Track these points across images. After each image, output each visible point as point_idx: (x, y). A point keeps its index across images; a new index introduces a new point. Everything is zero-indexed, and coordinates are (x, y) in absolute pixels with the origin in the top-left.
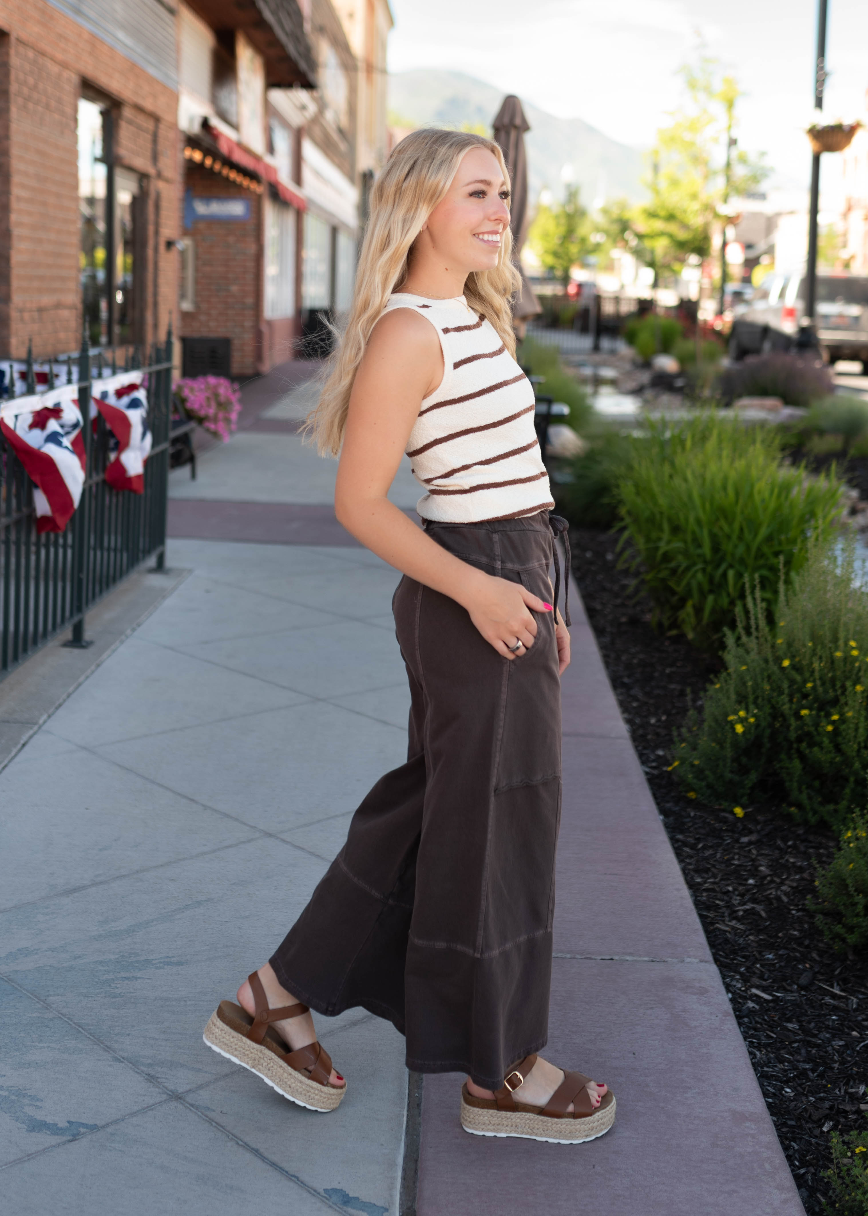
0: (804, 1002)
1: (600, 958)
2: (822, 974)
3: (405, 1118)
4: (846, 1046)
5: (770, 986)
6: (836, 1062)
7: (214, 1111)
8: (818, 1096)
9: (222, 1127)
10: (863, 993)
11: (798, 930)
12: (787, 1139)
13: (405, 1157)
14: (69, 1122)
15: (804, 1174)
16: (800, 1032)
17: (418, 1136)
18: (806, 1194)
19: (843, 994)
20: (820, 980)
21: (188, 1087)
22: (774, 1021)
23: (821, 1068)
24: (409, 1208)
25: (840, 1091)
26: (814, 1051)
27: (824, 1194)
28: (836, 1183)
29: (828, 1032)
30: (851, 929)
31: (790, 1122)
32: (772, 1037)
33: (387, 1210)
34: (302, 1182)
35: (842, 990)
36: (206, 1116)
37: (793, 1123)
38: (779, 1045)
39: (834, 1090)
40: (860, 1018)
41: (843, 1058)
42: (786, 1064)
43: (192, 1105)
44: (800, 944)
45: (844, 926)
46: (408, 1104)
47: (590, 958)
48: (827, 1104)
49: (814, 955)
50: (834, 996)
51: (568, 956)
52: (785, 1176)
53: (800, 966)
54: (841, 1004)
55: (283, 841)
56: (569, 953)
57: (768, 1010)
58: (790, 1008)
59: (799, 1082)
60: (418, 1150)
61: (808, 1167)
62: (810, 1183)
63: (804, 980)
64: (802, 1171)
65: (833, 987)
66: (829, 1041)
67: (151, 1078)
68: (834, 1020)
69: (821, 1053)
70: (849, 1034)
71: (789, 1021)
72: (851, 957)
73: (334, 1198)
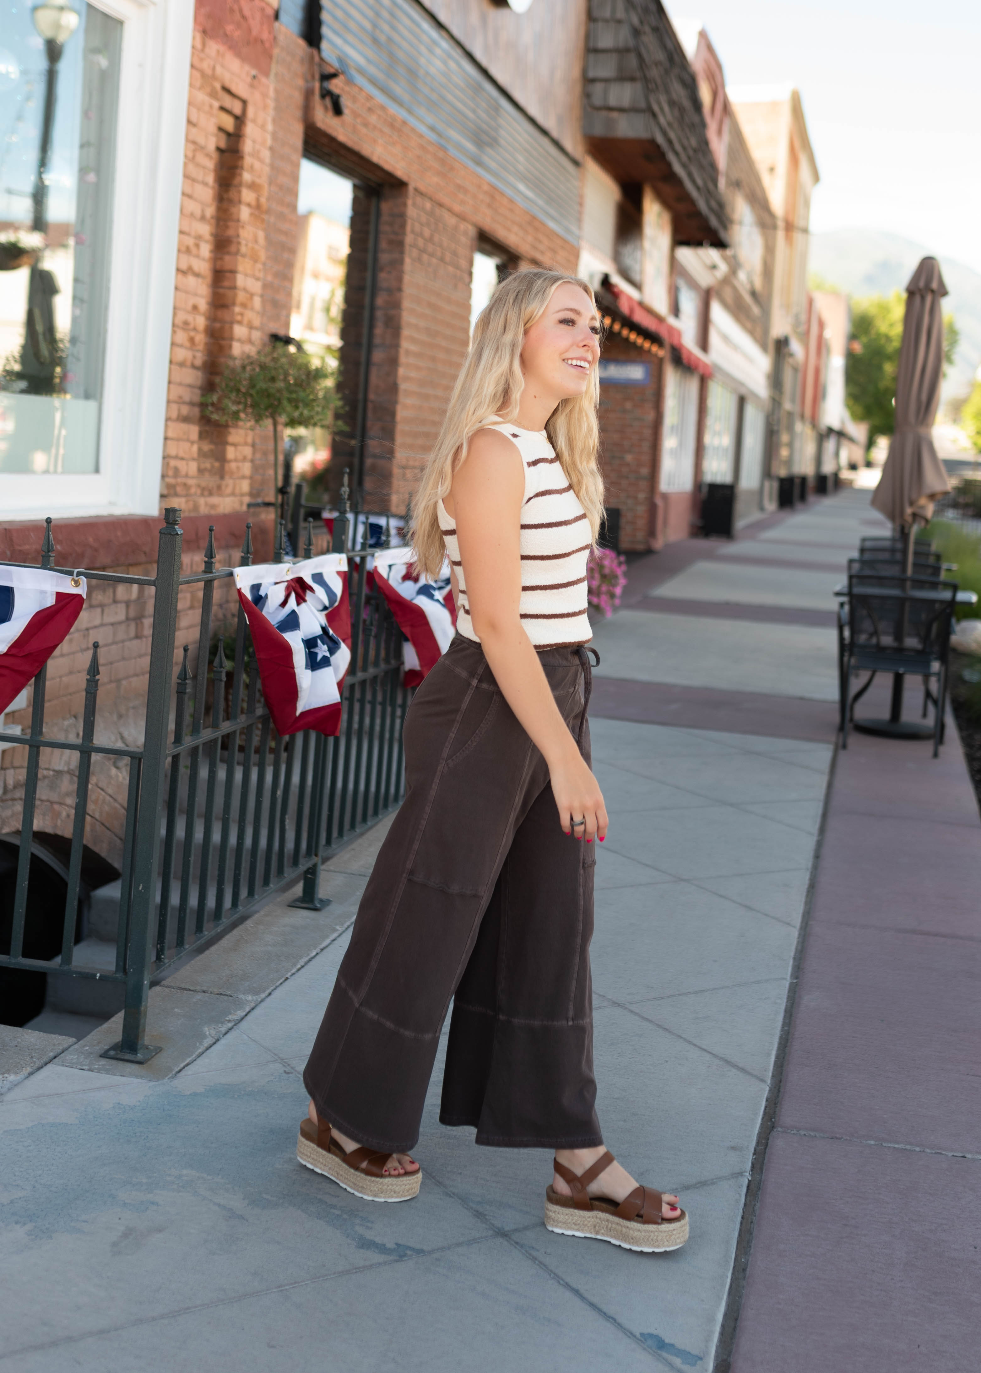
1: (951, 1154)
3: (729, 1280)
7: (538, 1250)
9: (545, 1266)
13: (726, 1315)
14: (397, 1244)
17: (740, 1297)
21: (515, 1227)
24: (724, 1361)
33: (701, 1359)
34: (619, 1324)
36: (530, 1254)
43: (517, 1243)
46: (734, 1268)
47: (941, 1154)
51: (918, 1149)
55: (631, 1011)
56: (918, 1146)
60: (738, 1310)
67: (479, 1215)
73: (650, 1342)
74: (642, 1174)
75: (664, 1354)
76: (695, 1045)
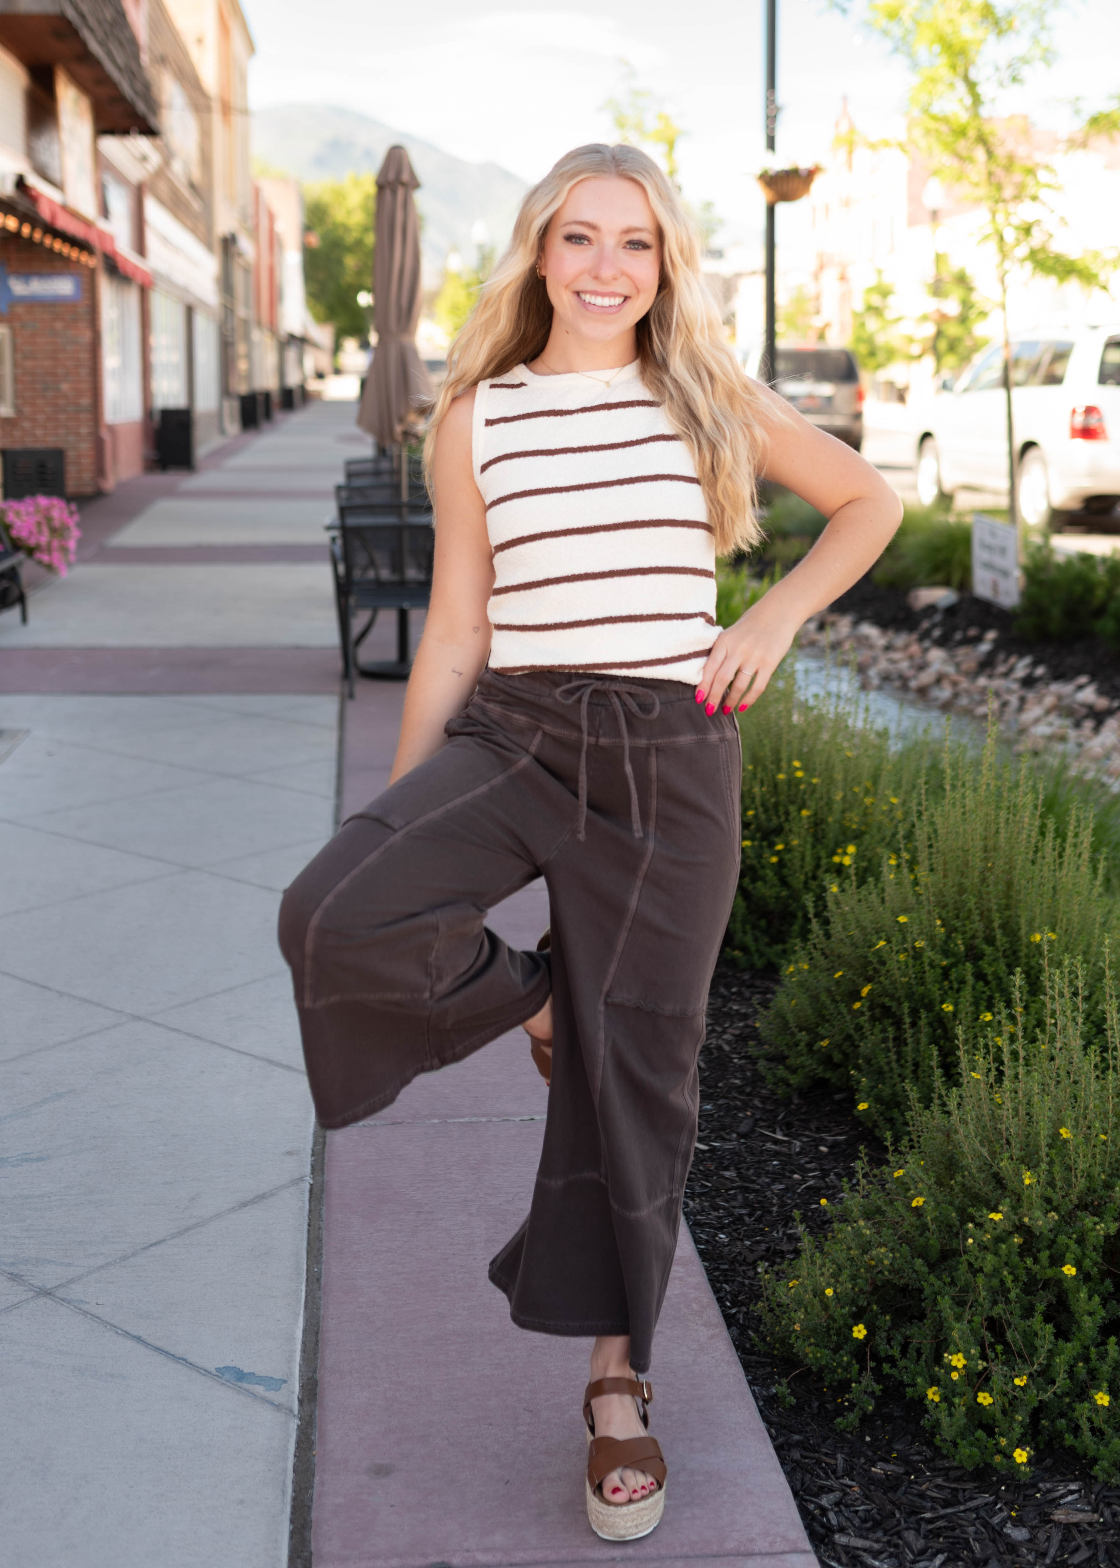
0: (743, 1150)
1: (518, 1119)
2: (764, 1121)
3: (303, 1294)
4: (786, 1190)
5: (707, 1137)
6: (774, 1205)
7: (88, 1303)
8: (754, 1239)
9: (98, 1318)
10: (807, 1136)
11: (739, 1079)
12: (718, 1282)
13: (305, 1331)
15: (735, 1314)
16: (737, 1179)
17: (318, 1309)
18: (736, 1332)
19: (785, 1139)
20: (761, 1127)
21: (58, 1283)
22: (710, 1170)
23: (759, 1213)
24: (309, 1378)
25: (777, 1233)
26: (751, 1197)
27: (756, 1331)
28: (768, 1318)
29: (768, 1177)
30: (794, 1071)
31: (722, 1267)
32: (707, 1186)
33: (285, 1382)
34: (191, 1364)
35: (785, 1135)
36: (80, 1309)
37: (726, 1267)
38: (714, 1193)
39: (771, 1232)
40: (802, 1161)
41: (782, 1201)
42: (721, 1211)
43: (63, 1300)
44: (742, 1093)
45: (788, 1068)
46: (307, 1279)
47: (508, 1120)
48: (763, 1246)
49: (757, 1102)
50: (776, 1142)
51: (484, 1120)
52: (714, 1313)
53: (741, 1115)
54: (783, 1149)
55: (155, 1023)
56: (484, 1116)
57: (704, 1160)
58: (728, 1157)
59: (735, 1227)
60: (318, 1323)
61: (740, 1306)
62: (741, 1321)
63: (744, 1128)
64: (734, 1311)
65: (775, 1133)
66: (769, 1185)
67: (14, 1277)
68: (775, 1165)
69: (760, 1198)
70: (790, 1177)
71: (726, 1169)
72: (796, 1101)
73: (227, 1376)
74: (193, 1199)
75: (245, 1385)
76: (232, 1049)
